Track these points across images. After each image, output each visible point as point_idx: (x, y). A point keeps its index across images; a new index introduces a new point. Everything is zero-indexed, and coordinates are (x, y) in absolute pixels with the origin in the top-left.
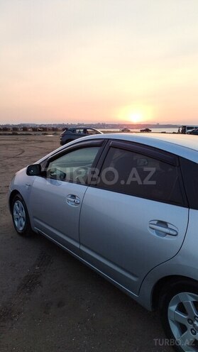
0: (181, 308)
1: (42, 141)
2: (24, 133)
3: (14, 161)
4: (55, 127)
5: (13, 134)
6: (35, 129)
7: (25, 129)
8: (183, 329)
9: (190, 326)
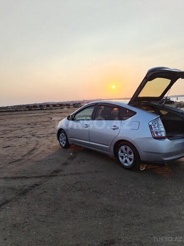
0: (122, 152)
1: (61, 112)
2: (48, 108)
3: (48, 123)
4: (68, 103)
5: (41, 109)
6: (54, 105)
7: (48, 105)
8: (122, 157)
9: (124, 156)
